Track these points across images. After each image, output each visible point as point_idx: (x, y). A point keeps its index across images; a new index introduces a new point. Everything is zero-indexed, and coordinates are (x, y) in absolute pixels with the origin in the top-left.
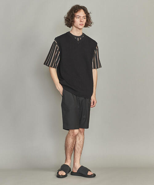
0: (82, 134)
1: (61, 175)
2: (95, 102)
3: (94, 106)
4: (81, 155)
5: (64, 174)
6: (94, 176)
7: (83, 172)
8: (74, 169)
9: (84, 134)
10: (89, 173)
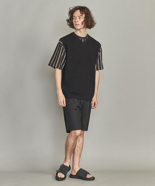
0: (82, 136)
1: (60, 177)
2: (96, 104)
3: (95, 107)
4: (80, 158)
5: (63, 176)
6: (93, 179)
7: (82, 175)
8: (73, 172)
9: (83, 136)
10: (88, 176)
